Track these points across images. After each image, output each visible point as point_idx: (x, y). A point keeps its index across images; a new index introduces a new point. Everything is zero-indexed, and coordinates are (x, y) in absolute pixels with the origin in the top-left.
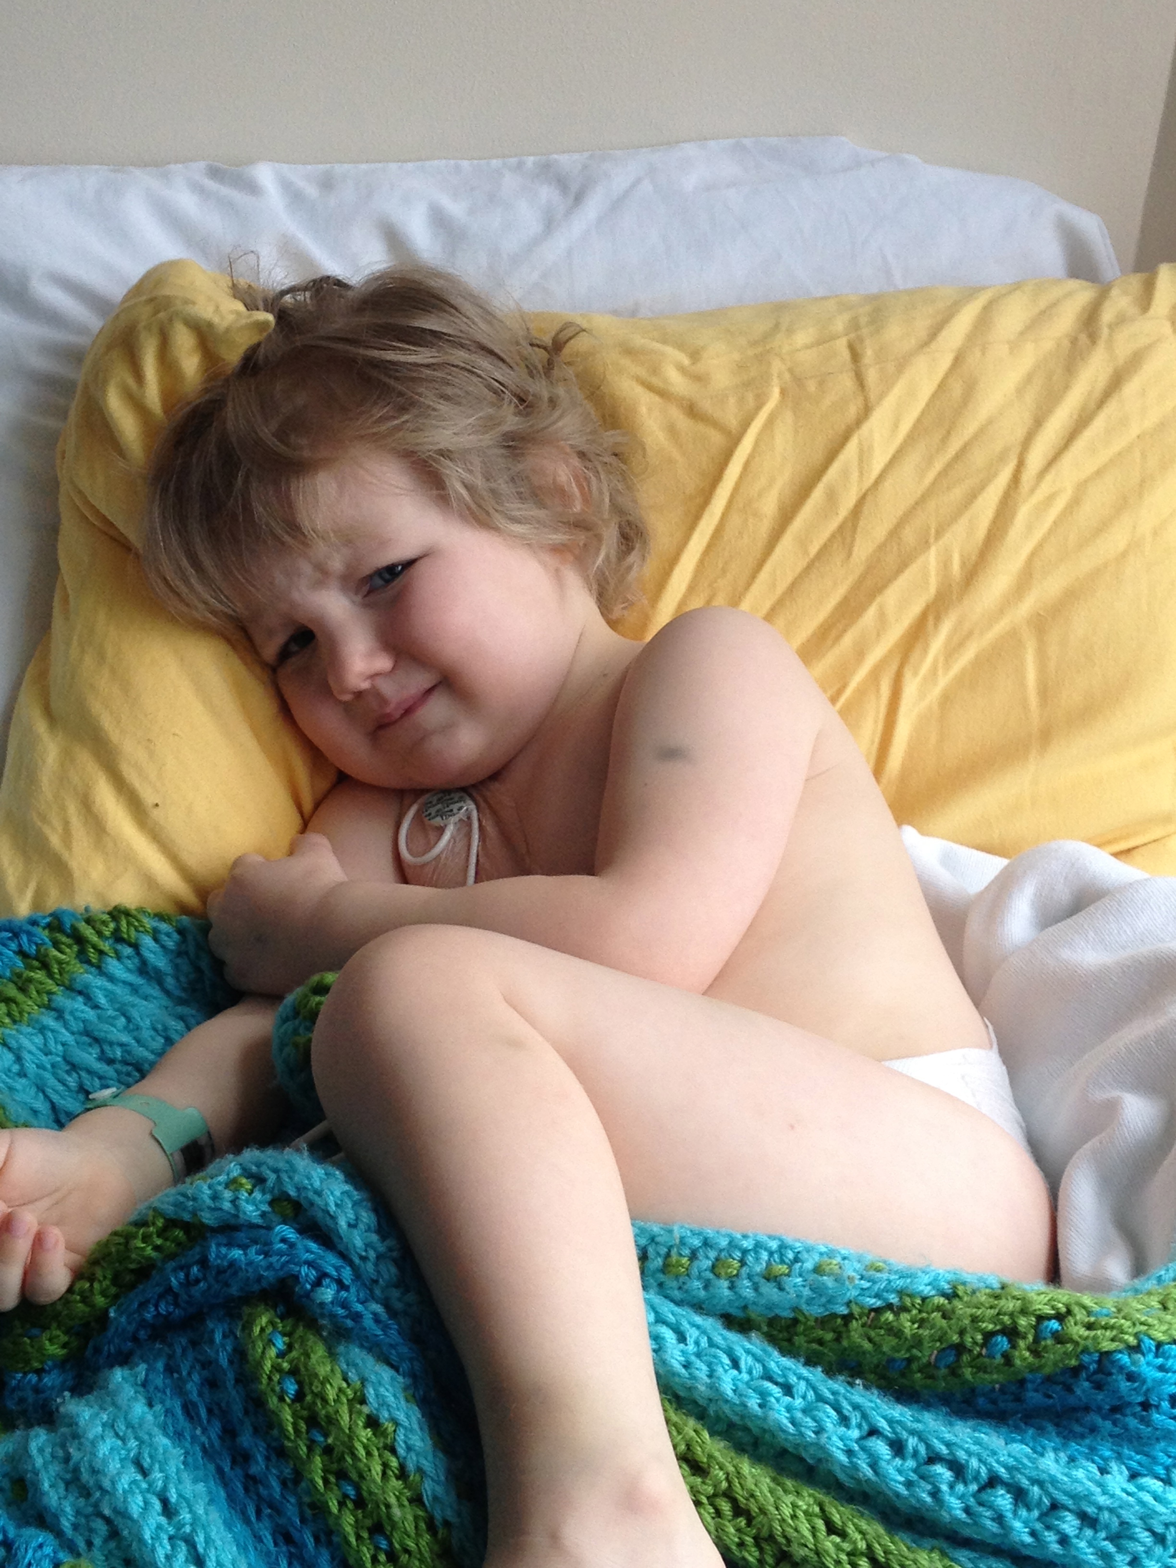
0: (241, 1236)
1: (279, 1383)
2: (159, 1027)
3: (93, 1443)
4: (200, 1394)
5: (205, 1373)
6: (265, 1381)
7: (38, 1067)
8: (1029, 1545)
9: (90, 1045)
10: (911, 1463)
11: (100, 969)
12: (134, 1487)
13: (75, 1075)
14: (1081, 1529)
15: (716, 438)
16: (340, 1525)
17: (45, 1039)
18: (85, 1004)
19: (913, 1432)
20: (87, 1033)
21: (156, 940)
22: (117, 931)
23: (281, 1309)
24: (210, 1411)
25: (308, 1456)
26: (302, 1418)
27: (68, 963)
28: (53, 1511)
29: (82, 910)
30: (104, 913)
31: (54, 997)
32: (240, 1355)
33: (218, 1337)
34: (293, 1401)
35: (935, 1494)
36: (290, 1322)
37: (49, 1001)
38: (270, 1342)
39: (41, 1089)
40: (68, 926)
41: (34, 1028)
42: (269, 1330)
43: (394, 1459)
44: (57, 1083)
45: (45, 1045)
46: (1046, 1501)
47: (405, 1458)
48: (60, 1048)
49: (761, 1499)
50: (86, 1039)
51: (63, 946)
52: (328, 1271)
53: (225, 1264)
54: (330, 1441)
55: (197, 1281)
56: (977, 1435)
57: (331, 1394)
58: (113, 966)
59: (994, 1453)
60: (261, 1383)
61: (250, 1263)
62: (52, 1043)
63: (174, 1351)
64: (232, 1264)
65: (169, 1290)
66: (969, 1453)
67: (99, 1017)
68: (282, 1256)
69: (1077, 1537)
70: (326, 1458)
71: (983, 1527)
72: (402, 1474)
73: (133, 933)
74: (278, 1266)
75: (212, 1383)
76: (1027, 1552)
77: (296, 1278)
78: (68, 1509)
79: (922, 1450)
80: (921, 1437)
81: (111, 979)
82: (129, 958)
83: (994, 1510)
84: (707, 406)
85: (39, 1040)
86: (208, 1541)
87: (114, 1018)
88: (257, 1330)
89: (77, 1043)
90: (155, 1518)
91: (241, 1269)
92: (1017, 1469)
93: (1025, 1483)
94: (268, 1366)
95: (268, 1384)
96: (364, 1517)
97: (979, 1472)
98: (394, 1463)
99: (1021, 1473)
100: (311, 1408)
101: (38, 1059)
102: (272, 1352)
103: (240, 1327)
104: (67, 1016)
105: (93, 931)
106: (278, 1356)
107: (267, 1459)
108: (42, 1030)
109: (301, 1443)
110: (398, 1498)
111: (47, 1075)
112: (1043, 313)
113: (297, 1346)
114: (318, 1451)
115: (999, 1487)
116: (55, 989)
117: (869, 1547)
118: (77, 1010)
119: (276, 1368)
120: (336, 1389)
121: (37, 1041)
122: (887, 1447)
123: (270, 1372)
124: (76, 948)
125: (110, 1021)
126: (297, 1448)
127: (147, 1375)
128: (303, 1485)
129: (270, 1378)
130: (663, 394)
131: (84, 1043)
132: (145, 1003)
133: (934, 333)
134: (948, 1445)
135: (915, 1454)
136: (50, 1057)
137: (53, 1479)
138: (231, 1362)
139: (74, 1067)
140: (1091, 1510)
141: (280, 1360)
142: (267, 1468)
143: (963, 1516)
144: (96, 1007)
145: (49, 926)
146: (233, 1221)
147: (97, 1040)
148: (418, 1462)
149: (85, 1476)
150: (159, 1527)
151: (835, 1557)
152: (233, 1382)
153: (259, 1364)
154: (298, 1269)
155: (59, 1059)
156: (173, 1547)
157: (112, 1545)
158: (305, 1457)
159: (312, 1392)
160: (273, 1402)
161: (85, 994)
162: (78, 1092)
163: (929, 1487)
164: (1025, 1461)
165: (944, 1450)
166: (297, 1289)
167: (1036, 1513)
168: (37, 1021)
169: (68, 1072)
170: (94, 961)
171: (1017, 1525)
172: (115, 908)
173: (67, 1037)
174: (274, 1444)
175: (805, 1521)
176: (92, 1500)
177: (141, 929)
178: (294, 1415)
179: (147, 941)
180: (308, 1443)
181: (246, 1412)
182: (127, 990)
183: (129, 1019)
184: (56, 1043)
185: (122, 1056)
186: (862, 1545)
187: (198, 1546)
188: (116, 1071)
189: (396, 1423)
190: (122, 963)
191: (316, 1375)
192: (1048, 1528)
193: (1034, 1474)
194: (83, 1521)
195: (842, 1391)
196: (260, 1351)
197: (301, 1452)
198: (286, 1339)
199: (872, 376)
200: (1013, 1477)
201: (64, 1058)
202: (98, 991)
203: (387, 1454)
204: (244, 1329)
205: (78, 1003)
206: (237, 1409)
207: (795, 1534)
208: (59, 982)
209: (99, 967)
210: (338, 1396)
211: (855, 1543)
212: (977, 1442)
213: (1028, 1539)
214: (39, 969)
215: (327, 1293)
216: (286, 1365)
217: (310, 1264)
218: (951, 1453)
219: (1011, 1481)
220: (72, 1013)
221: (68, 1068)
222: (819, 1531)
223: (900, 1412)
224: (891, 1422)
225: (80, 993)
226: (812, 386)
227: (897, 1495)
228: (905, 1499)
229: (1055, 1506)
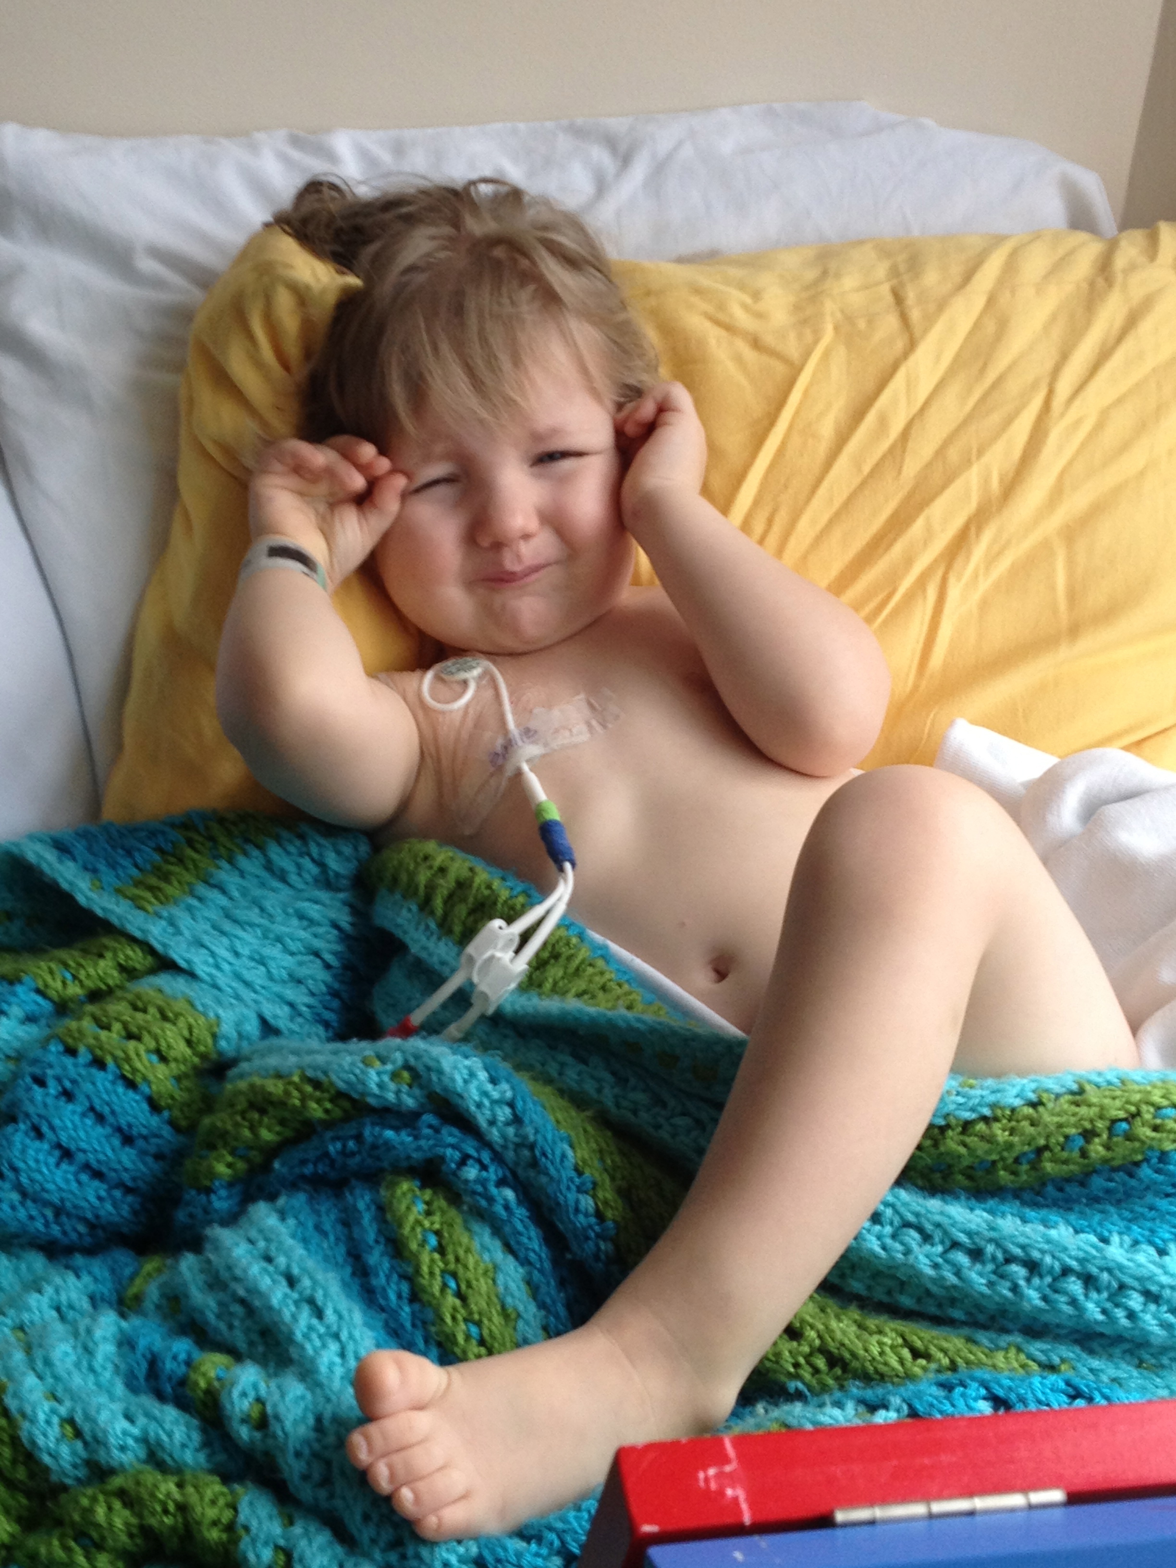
0: (394, 1119)
8: (1102, 1322)
10: (990, 1267)
14: (1145, 1304)
15: (780, 369)
19: (991, 1240)
31: (195, 887)
35: (1015, 1288)
46: (1115, 1285)
53: (379, 1143)
55: (352, 1153)
59: (1065, 1248)
61: (402, 1144)
64: (385, 1142)
65: (326, 1154)
66: (1043, 1252)
69: (1142, 1311)
71: (1060, 1311)
74: (425, 1148)
76: (1099, 1329)
77: (443, 1158)
79: (1000, 1255)
80: (1000, 1244)
83: (1068, 1295)
84: (769, 339)
91: (393, 1146)
92: (1088, 1260)
93: (1094, 1271)
97: (1052, 1267)
99: (1092, 1263)
112: (1062, 259)
115: (1069, 1276)
122: (967, 1256)
130: (730, 328)
133: (968, 277)
134: (1024, 1247)
135: (993, 1258)
140: (1154, 1288)
143: (1041, 1304)
154: (444, 1151)
163: (1008, 1284)
165: (1019, 1253)
166: (444, 1168)
167: (1105, 1295)
171: (1090, 1306)
183: (262, 909)
192: (1117, 1305)
193: (1102, 1263)
199: (915, 315)
200: (1084, 1267)
204: (386, 1192)
212: (1049, 1241)
213: (1100, 1317)
215: (471, 1172)
217: (454, 1147)
218: (1027, 1254)
219: (1081, 1270)
224: (970, 1234)
225: (217, 886)
226: (862, 324)
227: (982, 1295)
228: (990, 1297)
229: (1122, 1287)
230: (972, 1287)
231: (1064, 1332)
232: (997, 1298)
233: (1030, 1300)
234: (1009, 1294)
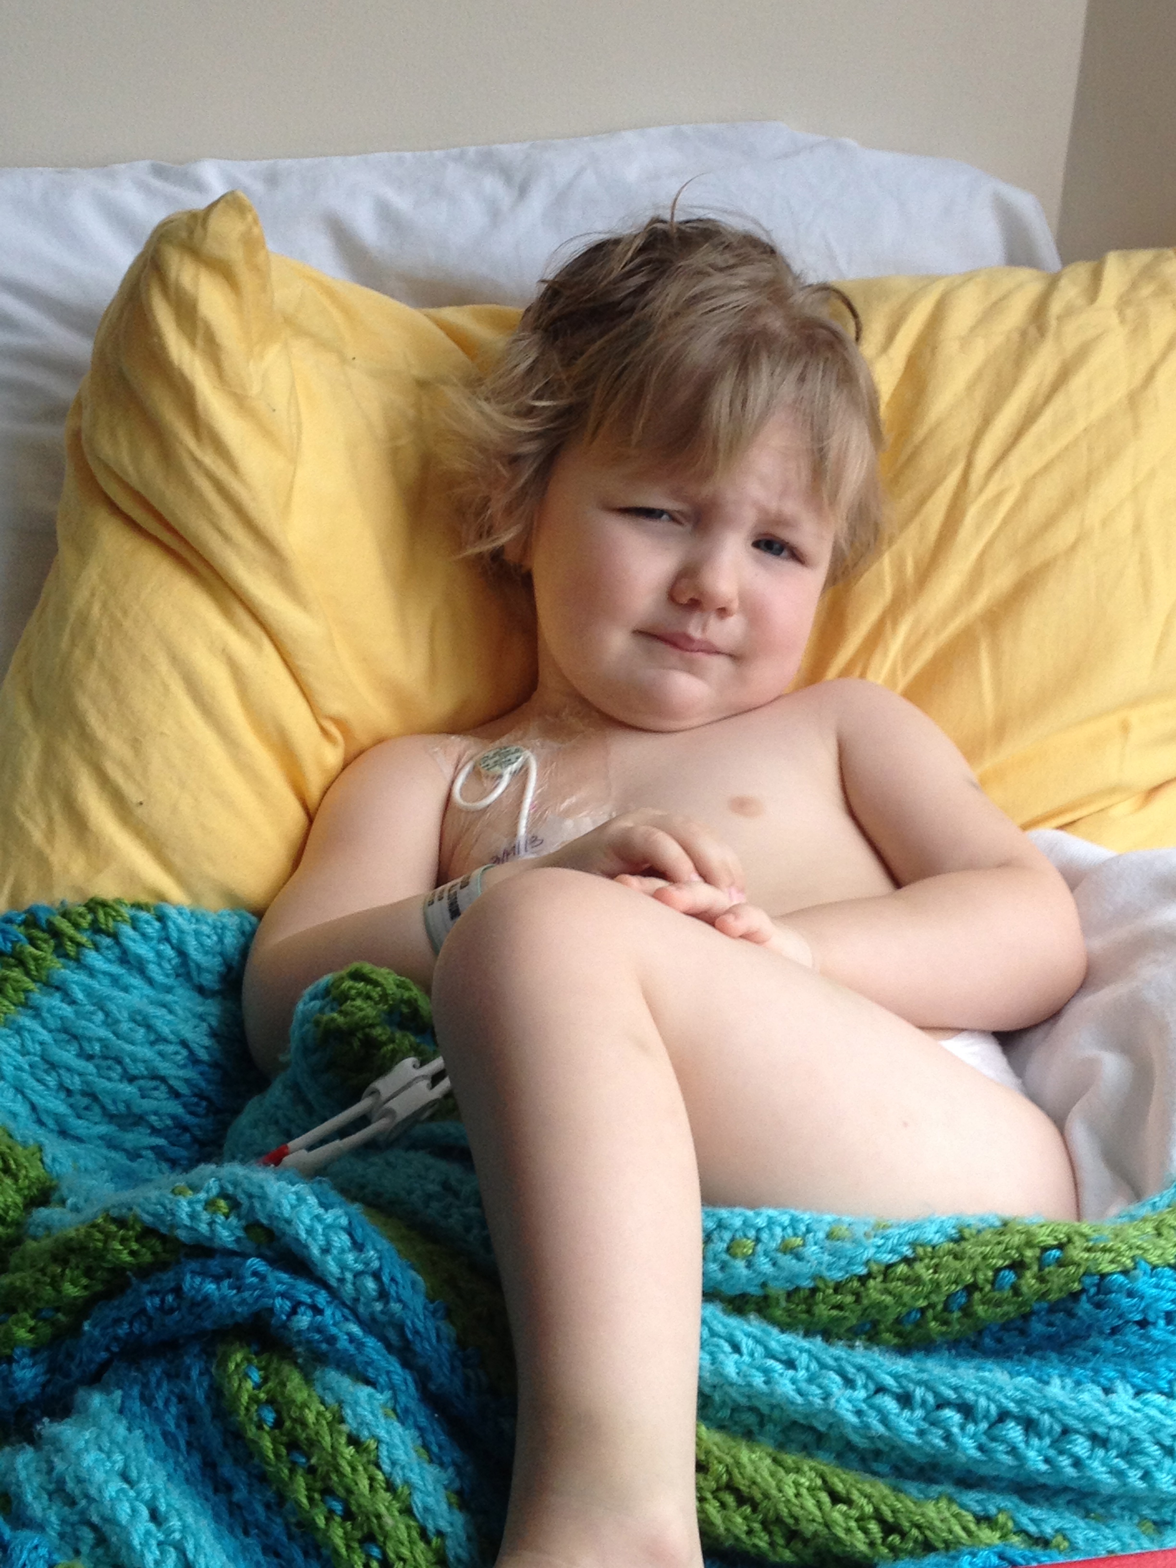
0: (215, 1265)
1: (257, 1411)
2: (139, 1018)
3: (78, 1454)
4: (178, 1426)
5: (181, 1407)
6: (242, 1412)
7: (16, 1068)
8: (1045, 1473)
9: (68, 1042)
10: (919, 1413)
11: (79, 962)
12: (121, 1495)
13: (54, 1074)
14: (1092, 1450)
16: (329, 1538)
17: (23, 1040)
18: (62, 1001)
19: (919, 1383)
20: (65, 1030)
21: (135, 928)
22: (95, 921)
23: (255, 1347)
24: (189, 1444)
25: (291, 1478)
26: (282, 1444)
27: (44, 959)
28: (39, 1521)
29: (57, 904)
30: (80, 906)
31: (31, 995)
32: (216, 1392)
33: (194, 1373)
34: (272, 1428)
35: (948, 1437)
36: (265, 1356)
37: (27, 998)
38: (246, 1376)
39: (19, 1090)
40: (43, 921)
41: (10, 1029)
42: (244, 1366)
43: (380, 1473)
44: (35, 1084)
45: (23, 1045)
46: (1058, 1428)
47: (391, 1474)
48: (38, 1047)
49: (763, 1484)
50: (64, 1036)
51: (39, 942)
52: (302, 1299)
53: (199, 1298)
54: (313, 1461)
55: (172, 1310)
56: (981, 1374)
57: (311, 1417)
58: (93, 958)
59: (1001, 1389)
60: (238, 1415)
61: (223, 1298)
62: (29, 1043)
63: (148, 1382)
64: (206, 1298)
65: (143, 1311)
66: (977, 1394)
67: (77, 1013)
68: (255, 1290)
69: (1090, 1457)
70: (310, 1477)
71: (998, 1462)
72: (390, 1487)
73: (111, 924)
74: (250, 1301)
75: (190, 1418)
76: (1042, 1480)
77: (271, 1310)
78: (53, 1519)
79: (930, 1399)
80: (928, 1386)
81: (91, 972)
82: (108, 948)
83: (1007, 1443)
85: (15, 1042)
86: (197, 1547)
87: (92, 1013)
88: (232, 1366)
89: (55, 1041)
90: (144, 1523)
91: (214, 1303)
92: (1027, 1401)
93: (1035, 1413)
94: (245, 1399)
95: (246, 1415)
96: (353, 1529)
97: (988, 1411)
98: (380, 1477)
99: (1031, 1405)
100: (290, 1433)
101: (15, 1061)
102: (249, 1385)
103: (214, 1366)
104: (45, 1015)
105: (69, 925)
106: (254, 1389)
107: (250, 1485)
108: (19, 1030)
109: (281, 1466)
110: (388, 1509)
111: (25, 1076)
113: (272, 1377)
114: (300, 1471)
115: (1008, 1421)
116: (31, 986)
117: (877, 1510)
118: (54, 1007)
119: (254, 1399)
120: (314, 1413)
121: (14, 1042)
122: (894, 1402)
123: (248, 1403)
124: (52, 942)
125: (89, 1018)
126: (279, 1470)
127: (123, 1402)
128: (288, 1506)
129: (247, 1409)
131: (62, 1041)
132: (122, 994)
134: (956, 1389)
135: (924, 1403)
136: (27, 1058)
137: (35, 1490)
138: (208, 1398)
139: (52, 1066)
140: (1100, 1430)
141: (256, 1392)
142: (250, 1492)
143: (977, 1454)
144: (73, 1002)
145: (25, 923)
146: (207, 1244)
147: (75, 1037)
148: (404, 1475)
149: (70, 1485)
150: (148, 1533)
151: (844, 1525)
152: (210, 1419)
153: (236, 1397)
154: (272, 1301)
155: (37, 1059)
156: (162, 1553)
157: (100, 1551)
158: (286, 1479)
159: (291, 1417)
160: (251, 1432)
161: (61, 989)
162: (58, 1091)
163: (941, 1432)
164: (1033, 1392)
165: (952, 1395)
166: (273, 1322)
167: (1047, 1441)
168: (14, 1022)
169: (46, 1072)
170: (72, 954)
171: (1032, 1454)
172: (92, 900)
173: (45, 1036)
174: (255, 1471)
175: (808, 1497)
176: (79, 1507)
177: (119, 918)
178: (274, 1441)
179: (126, 930)
180: (289, 1465)
181: (226, 1445)
182: (106, 981)
183: (107, 1014)
184: (33, 1041)
185: (101, 1051)
186: (869, 1509)
187: (188, 1552)
188: (97, 1067)
189: (379, 1441)
190: (101, 954)
191: (294, 1401)
192: (1061, 1452)
193: (1043, 1404)
194: (68, 1529)
195: (843, 1355)
196: (236, 1385)
197: (283, 1475)
198: (262, 1373)
200: (1023, 1409)
201: (43, 1058)
202: (74, 986)
203: (372, 1468)
204: (218, 1367)
205: (55, 1001)
206: (217, 1443)
207: (802, 1512)
208: (36, 978)
209: (77, 960)
210: (317, 1419)
211: (862, 1507)
212: (983, 1381)
213: (1043, 1467)
214: (16, 966)
215: (304, 1320)
216: (262, 1396)
217: (283, 1295)
218: (960, 1396)
219: (1020, 1414)
220: (49, 1011)
221: (46, 1067)
222: (824, 1503)
223: (903, 1365)
224: (896, 1377)
225: (58, 988)
227: (912, 1445)
228: (919, 1448)
229: (1066, 1431)
230: (900, 1436)
231: (1003, 1484)
232: (928, 1449)
233: (965, 1450)
234: (943, 1444)
